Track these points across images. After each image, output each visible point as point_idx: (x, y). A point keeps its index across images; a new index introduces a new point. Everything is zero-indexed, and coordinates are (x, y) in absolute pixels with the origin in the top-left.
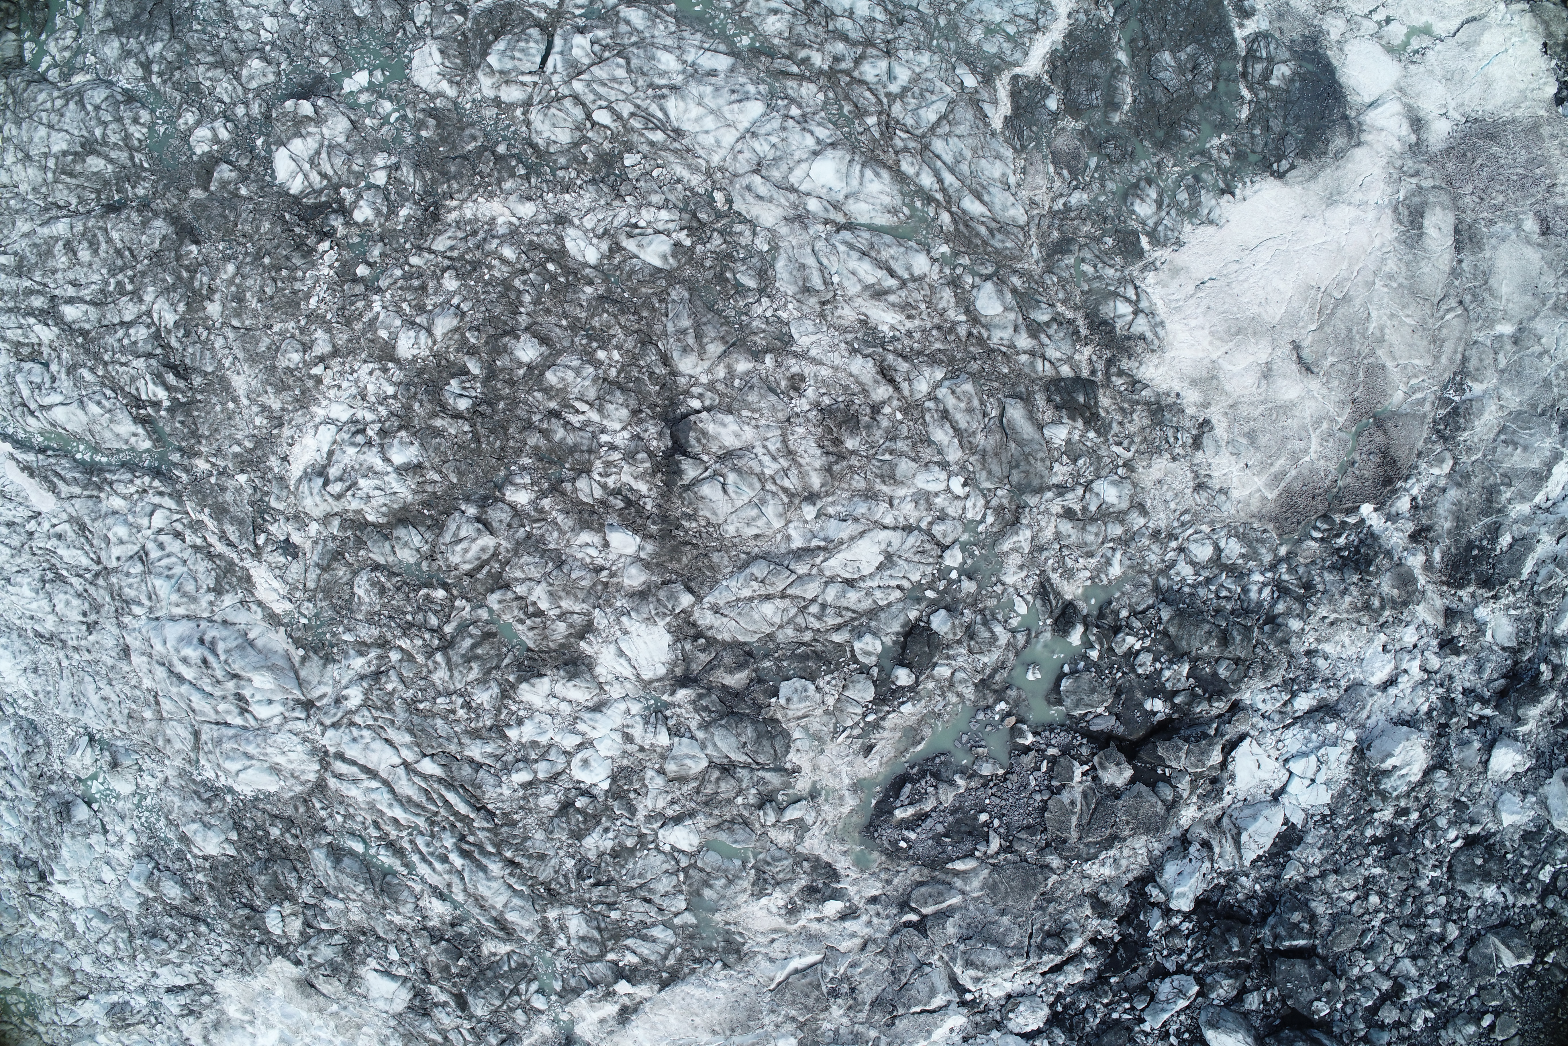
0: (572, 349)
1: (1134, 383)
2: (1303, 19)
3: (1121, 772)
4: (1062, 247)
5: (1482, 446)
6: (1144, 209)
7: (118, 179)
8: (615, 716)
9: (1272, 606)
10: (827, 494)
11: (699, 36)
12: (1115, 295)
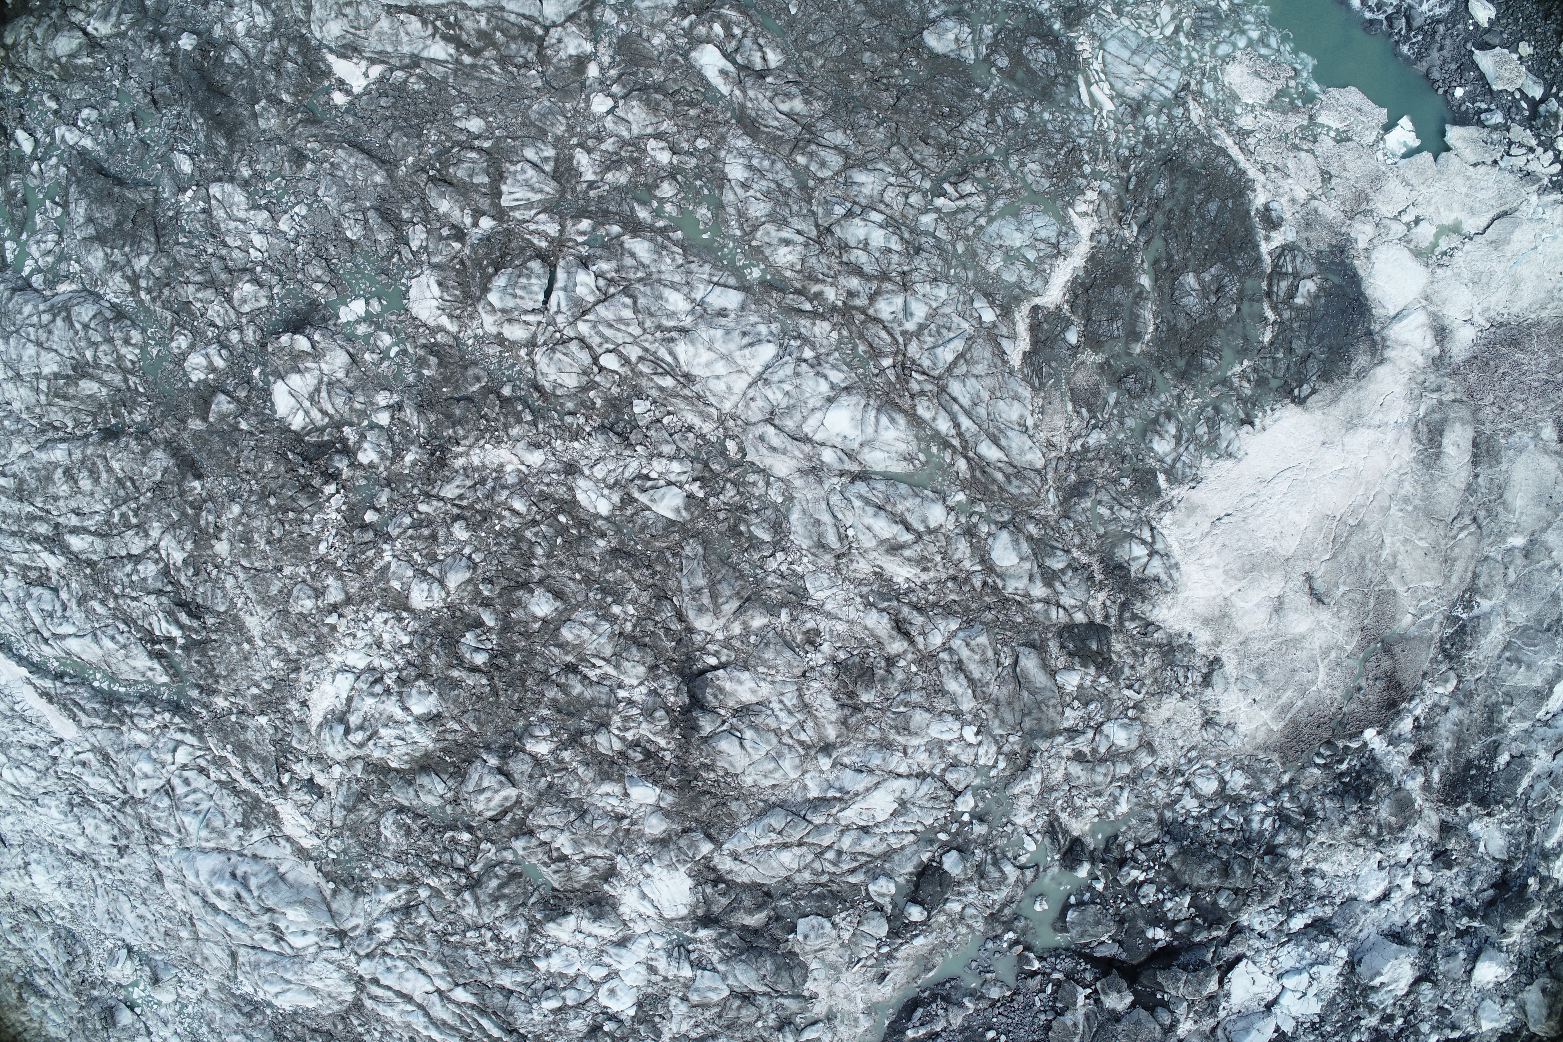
0: (585, 604)
1: (1148, 626)
2: (1331, 227)
3: (1122, 998)
4: (1078, 490)
5: (1486, 664)
6: (1162, 446)
7: (113, 402)
8: (639, 950)
9: (1274, 835)
10: (843, 745)
11: (707, 268)
12: (1131, 536)
